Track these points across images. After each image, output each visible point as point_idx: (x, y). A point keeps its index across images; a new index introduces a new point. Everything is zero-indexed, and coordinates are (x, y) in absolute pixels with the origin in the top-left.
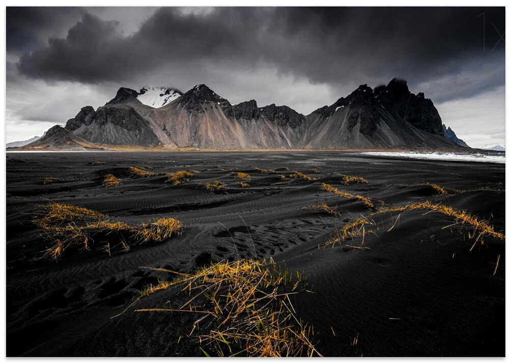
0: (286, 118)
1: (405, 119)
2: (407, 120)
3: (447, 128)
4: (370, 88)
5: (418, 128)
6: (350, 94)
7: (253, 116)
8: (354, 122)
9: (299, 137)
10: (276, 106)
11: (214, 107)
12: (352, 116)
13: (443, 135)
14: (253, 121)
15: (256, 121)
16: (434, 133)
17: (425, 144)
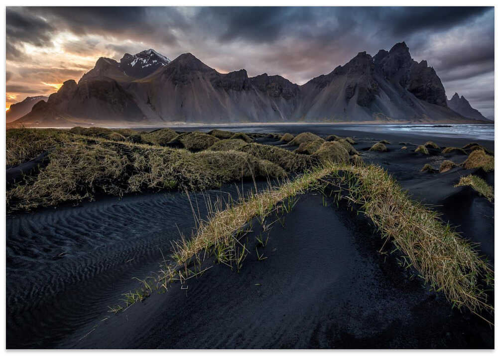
0: (279, 88)
1: (406, 89)
2: (408, 90)
3: (460, 98)
4: (369, 55)
5: (421, 99)
6: (348, 62)
7: (243, 87)
8: (351, 93)
9: (293, 109)
10: (268, 75)
11: (201, 77)
12: (349, 86)
13: (445, 106)
14: (244, 93)
15: (247, 93)
16: (436, 103)
17: (426, 116)
